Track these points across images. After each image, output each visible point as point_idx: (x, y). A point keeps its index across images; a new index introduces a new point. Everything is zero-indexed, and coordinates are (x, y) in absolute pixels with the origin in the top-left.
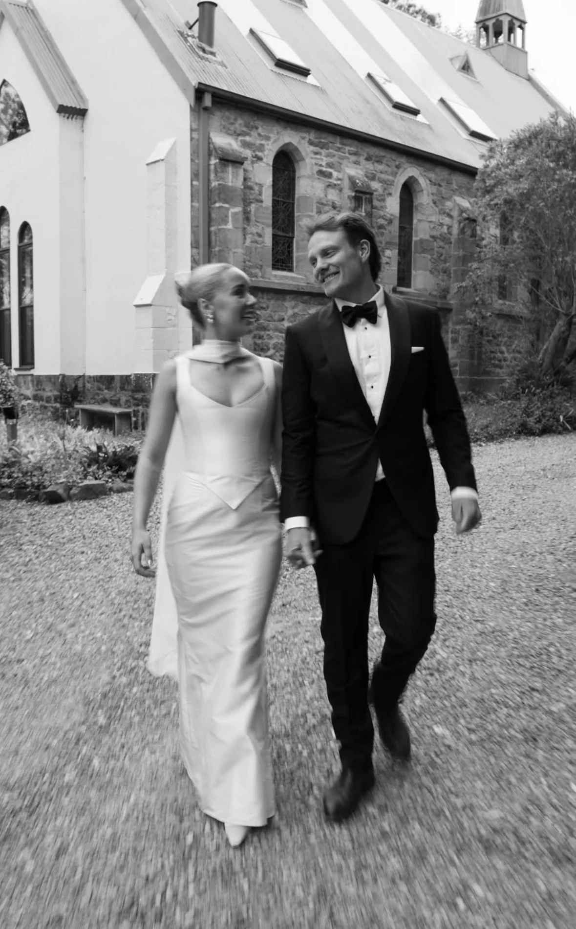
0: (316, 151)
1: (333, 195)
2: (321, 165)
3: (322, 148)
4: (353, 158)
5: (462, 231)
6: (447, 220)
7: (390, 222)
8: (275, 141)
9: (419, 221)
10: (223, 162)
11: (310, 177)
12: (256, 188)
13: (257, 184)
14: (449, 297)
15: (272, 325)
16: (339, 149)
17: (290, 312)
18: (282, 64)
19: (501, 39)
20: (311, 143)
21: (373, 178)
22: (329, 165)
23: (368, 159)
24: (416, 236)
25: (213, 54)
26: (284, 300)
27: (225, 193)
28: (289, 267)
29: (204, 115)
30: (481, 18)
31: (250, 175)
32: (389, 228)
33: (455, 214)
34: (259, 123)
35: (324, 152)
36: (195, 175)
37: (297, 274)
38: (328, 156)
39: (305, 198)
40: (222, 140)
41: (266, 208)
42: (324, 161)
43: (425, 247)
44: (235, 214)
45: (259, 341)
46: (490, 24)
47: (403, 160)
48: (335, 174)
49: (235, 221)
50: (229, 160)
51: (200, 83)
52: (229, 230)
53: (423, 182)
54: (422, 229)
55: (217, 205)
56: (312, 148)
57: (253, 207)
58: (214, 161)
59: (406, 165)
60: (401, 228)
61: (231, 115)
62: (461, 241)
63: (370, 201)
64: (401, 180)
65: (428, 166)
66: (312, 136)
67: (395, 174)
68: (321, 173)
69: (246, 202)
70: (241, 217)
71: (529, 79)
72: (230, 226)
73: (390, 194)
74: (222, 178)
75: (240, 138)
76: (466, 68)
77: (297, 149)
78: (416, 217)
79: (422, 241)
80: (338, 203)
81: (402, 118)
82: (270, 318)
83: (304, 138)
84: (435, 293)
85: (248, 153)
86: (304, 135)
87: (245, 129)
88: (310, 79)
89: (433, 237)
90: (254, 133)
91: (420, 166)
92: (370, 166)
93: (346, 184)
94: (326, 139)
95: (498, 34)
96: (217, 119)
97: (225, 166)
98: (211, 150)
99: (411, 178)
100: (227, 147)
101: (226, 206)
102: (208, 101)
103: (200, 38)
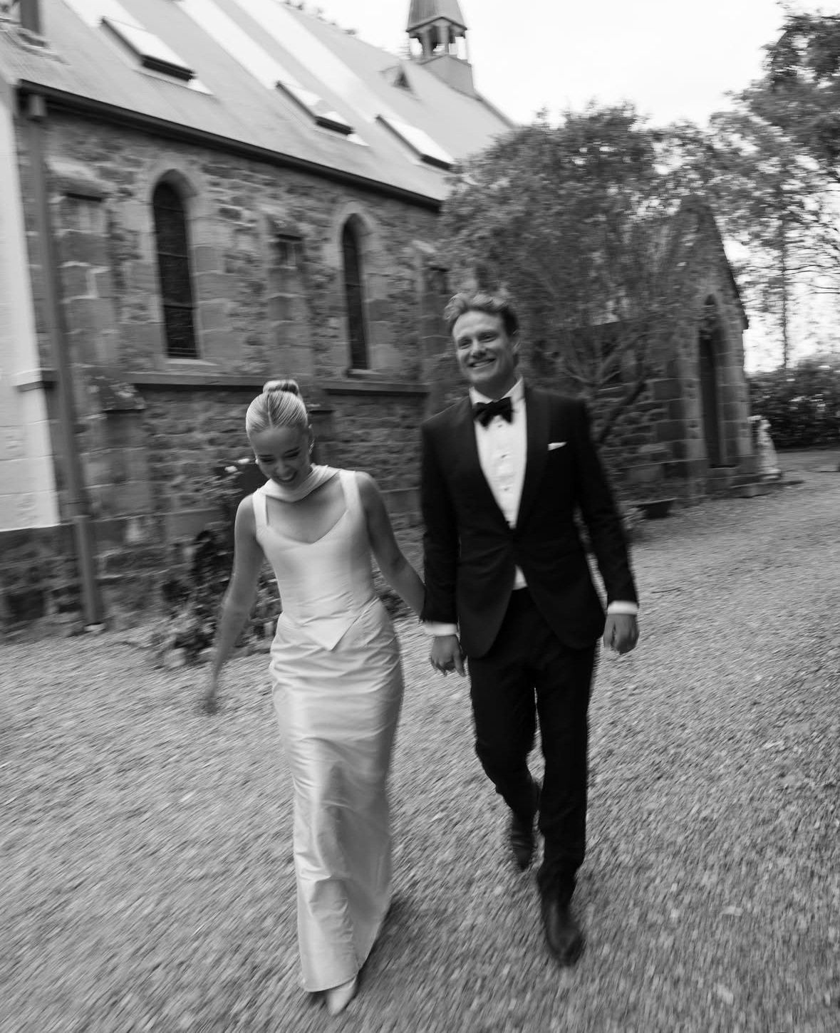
0: (214, 181)
1: (245, 244)
2: (223, 202)
3: (223, 176)
4: (269, 190)
5: (429, 285)
6: (407, 273)
7: (331, 278)
8: (152, 167)
9: (372, 275)
10: (71, 199)
11: (209, 219)
12: (129, 237)
13: (131, 232)
14: (423, 376)
15: (176, 439)
16: (246, 178)
17: (202, 417)
18: (151, 63)
19: (440, 49)
20: (206, 170)
21: (300, 217)
22: (236, 201)
23: (291, 191)
24: (370, 297)
25: (42, 44)
26: (190, 400)
27: (79, 246)
28: (193, 351)
29: (34, 129)
30: (412, 26)
31: (117, 219)
32: (332, 287)
33: (417, 263)
34: (122, 142)
35: (225, 181)
36: (29, 222)
37: (208, 360)
38: (234, 187)
39: (205, 249)
40: (65, 167)
41: (148, 267)
42: (227, 195)
43: (382, 310)
44: (99, 276)
45: (159, 465)
46: (423, 31)
47: (337, 191)
48: (246, 214)
49: (100, 286)
50: (80, 196)
51: (24, 81)
52: (91, 300)
53: (370, 222)
54: (376, 287)
55: (71, 264)
56: (208, 177)
57: (127, 266)
58: (57, 199)
59: (345, 199)
60: (348, 287)
61: (77, 130)
62: (429, 299)
63: (300, 249)
64: (340, 219)
65: (375, 199)
66: (206, 159)
67: (329, 211)
68: (225, 213)
69: (115, 259)
70: (109, 280)
71: (480, 99)
72: (92, 295)
73: (326, 240)
74: (72, 224)
75: (98, 164)
76: (402, 82)
77: (184, 179)
78: (367, 270)
79: (377, 304)
80: (255, 255)
81: (331, 138)
82: (172, 430)
83: (193, 163)
84: (403, 373)
85: (109, 186)
86: (194, 158)
87: (101, 151)
88: (194, 85)
89: (391, 296)
90: (116, 156)
91: (365, 200)
92: (295, 201)
93: (262, 226)
94: (228, 163)
95: (434, 44)
96: (57, 136)
97: (76, 204)
98: (51, 183)
99: (354, 216)
100: (75, 176)
101: (82, 264)
102: (38, 108)
103: (23, 23)
